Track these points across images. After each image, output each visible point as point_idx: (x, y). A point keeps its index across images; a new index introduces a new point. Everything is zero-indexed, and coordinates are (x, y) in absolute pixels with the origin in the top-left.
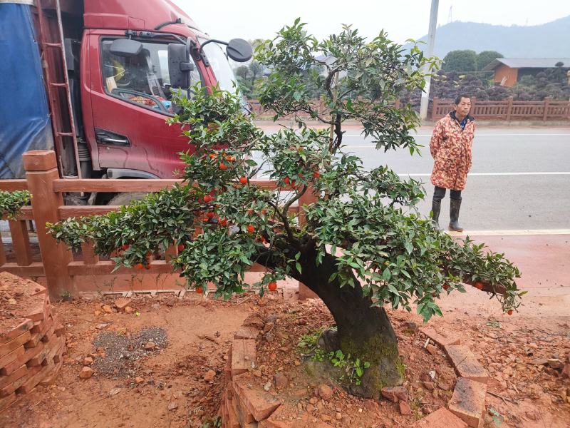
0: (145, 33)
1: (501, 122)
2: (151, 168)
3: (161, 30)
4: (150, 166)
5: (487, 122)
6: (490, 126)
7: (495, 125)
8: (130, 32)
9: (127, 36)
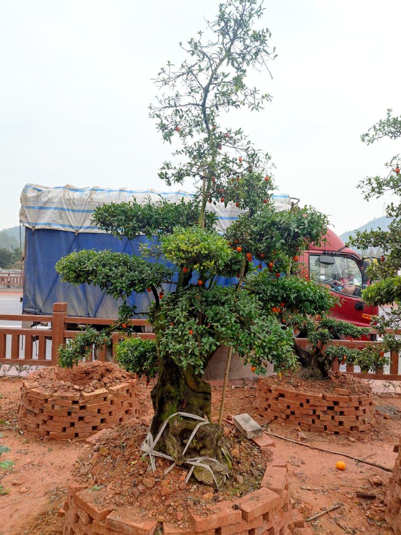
3: (341, 251)
9: (324, 254)
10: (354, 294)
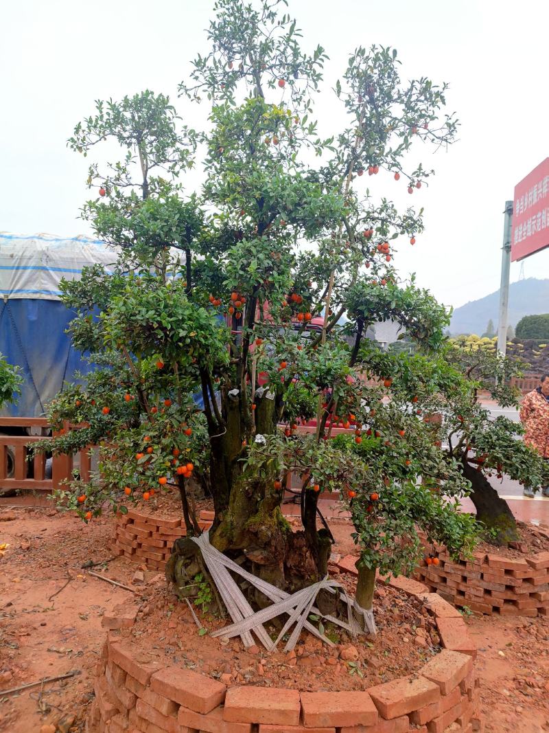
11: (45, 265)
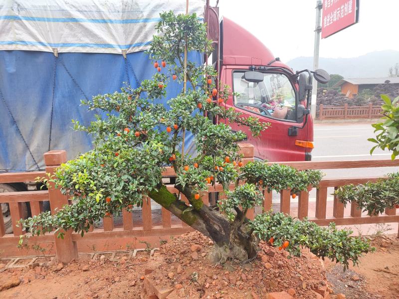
0: (262, 67)
1: (366, 120)
2: (260, 155)
3: (271, 65)
4: (259, 153)
5: (356, 120)
6: (358, 122)
7: (361, 122)
8: (254, 67)
9: (251, 69)
10: (286, 118)
11: (17, 14)
